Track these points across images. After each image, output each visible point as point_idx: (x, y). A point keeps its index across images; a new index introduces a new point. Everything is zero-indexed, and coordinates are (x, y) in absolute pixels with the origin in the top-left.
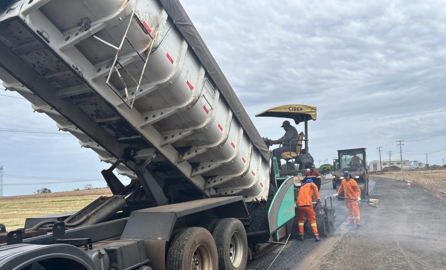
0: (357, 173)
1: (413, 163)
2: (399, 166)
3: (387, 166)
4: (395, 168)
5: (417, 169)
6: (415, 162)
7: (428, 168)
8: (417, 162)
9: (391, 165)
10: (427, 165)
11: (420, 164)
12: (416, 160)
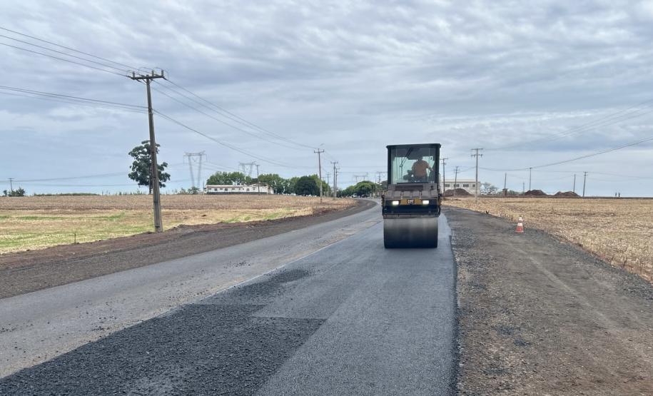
0: (425, 193)
1: (483, 187)
2: (467, 189)
3: (450, 188)
4: (462, 193)
5: (489, 196)
6: (486, 185)
7: (506, 194)
8: (489, 185)
9: (457, 188)
10: (505, 190)
11: (492, 188)
12: (488, 182)
